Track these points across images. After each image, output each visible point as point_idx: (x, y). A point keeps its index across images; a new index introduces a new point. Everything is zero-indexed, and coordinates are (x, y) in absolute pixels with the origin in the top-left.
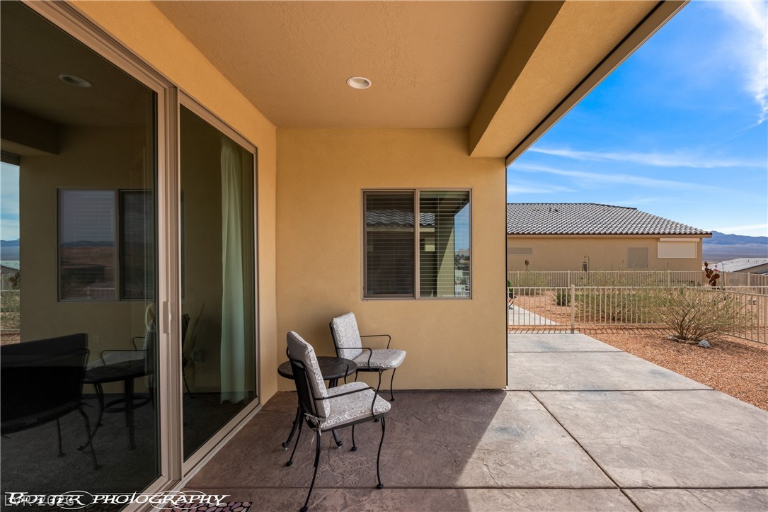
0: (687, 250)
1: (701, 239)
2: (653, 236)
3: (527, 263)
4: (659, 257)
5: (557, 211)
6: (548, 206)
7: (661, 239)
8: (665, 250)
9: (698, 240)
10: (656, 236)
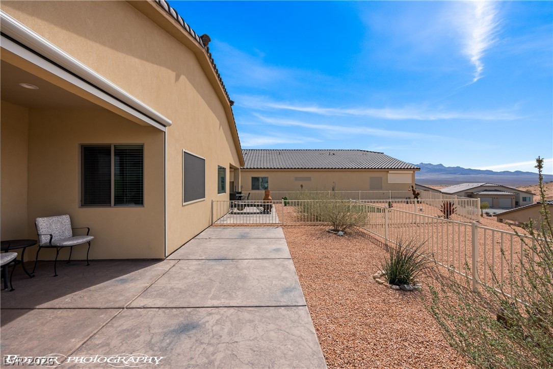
0: (405, 179)
1: (414, 171)
2: (385, 170)
3: (302, 186)
4: (389, 183)
5: (334, 154)
6: (329, 151)
7: (390, 172)
8: (393, 178)
9: (412, 172)
10: (387, 170)
